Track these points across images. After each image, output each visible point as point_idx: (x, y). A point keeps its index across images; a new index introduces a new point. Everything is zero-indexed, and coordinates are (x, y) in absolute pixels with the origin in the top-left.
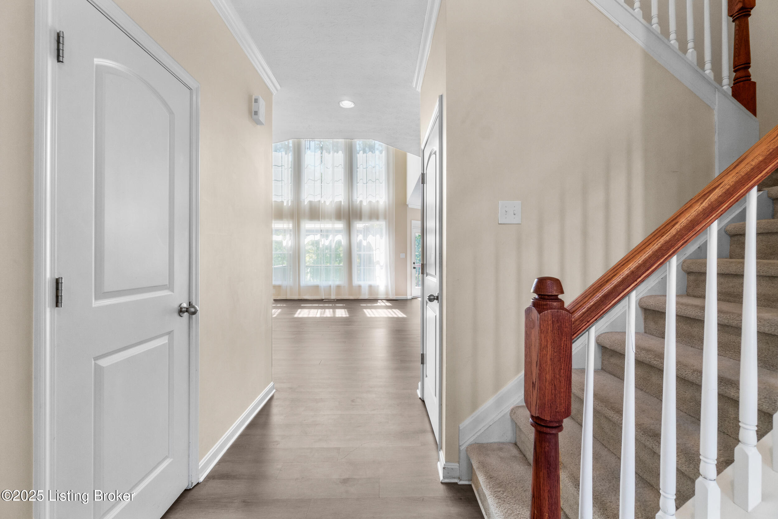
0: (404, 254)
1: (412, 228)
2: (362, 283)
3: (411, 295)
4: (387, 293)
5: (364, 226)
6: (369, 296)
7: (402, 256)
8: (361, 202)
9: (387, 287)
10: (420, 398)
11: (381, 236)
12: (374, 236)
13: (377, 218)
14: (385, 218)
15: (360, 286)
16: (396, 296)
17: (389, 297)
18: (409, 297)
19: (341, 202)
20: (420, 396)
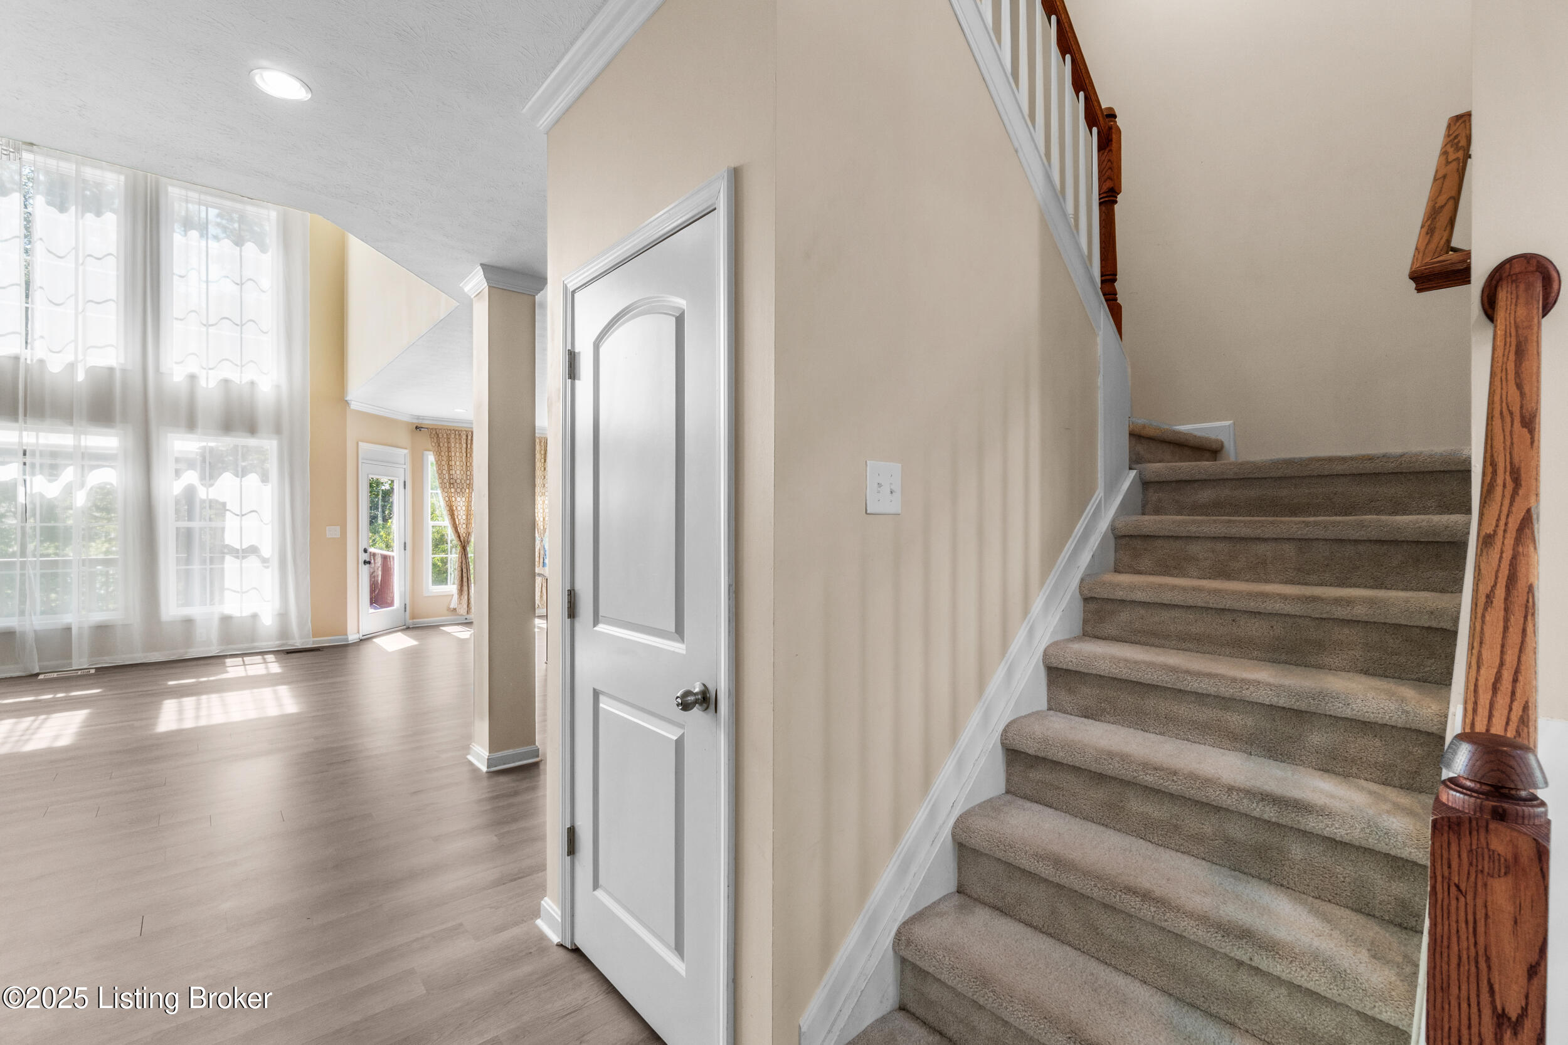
0: (338, 528)
1: (360, 461)
2: (195, 611)
3: (358, 632)
4: (284, 633)
5: (204, 448)
6: (223, 647)
7: (333, 532)
8: (193, 378)
9: (283, 616)
10: (561, 945)
11: (265, 479)
12: (237, 476)
13: (252, 429)
14: (278, 430)
15: (188, 622)
16: (313, 637)
17: (291, 642)
18: (352, 637)
19: (111, 370)
20: (556, 939)
